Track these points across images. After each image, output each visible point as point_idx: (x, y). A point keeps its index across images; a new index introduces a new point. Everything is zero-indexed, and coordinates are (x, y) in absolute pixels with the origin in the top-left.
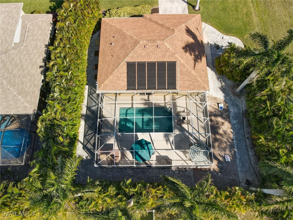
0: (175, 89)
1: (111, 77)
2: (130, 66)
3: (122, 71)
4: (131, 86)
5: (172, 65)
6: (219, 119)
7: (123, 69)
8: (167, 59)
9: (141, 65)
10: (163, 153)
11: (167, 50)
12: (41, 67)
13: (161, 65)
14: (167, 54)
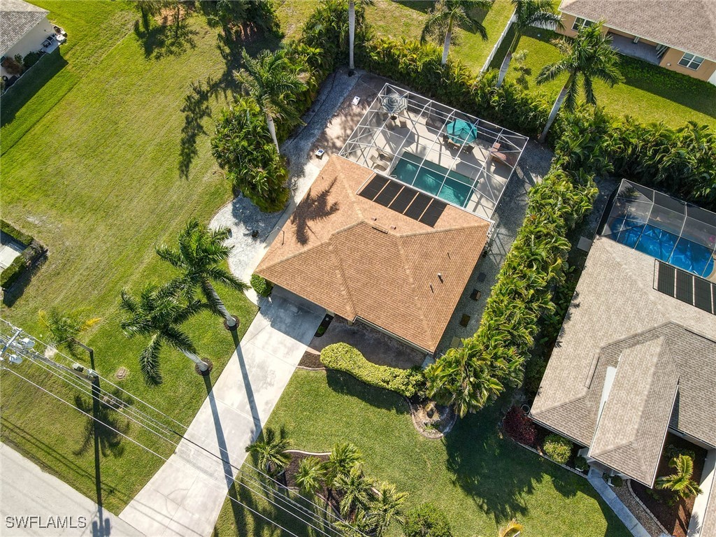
0: (378, 175)
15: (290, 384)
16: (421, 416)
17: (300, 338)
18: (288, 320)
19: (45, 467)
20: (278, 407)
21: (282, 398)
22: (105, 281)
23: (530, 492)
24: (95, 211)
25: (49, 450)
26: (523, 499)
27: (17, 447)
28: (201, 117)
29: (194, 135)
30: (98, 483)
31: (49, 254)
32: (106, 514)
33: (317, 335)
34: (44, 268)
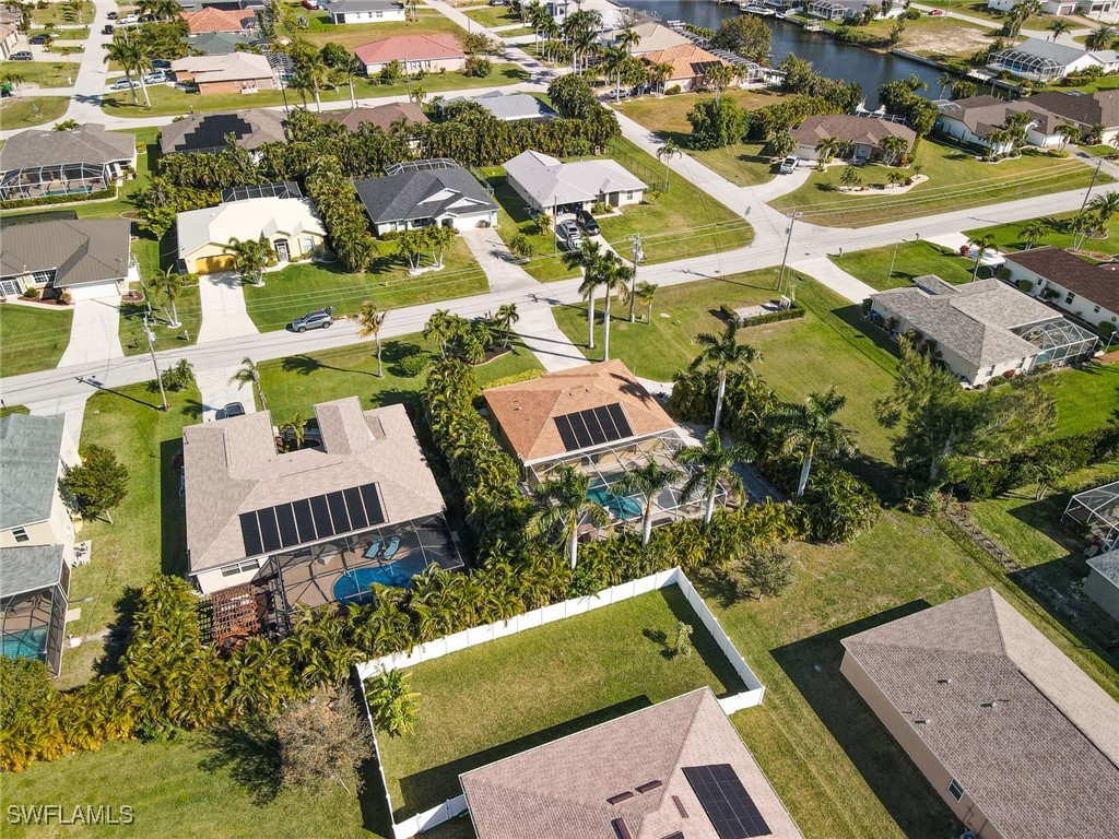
0: (631, 434)
1: (538, 441)
2: (560, 421)
3: (552, 429)
4: (570, 445)
5: (616, 408)
7: (552, 428)
8: (605, 403)
9: (575, 417)
11: (601, 393)
12: (422, 460)
13: (601, 410)
14: (603, 397)
15: (543, 367)
20: (536, 360)
21: (538, 362)
30: (574, 307)
32: (557, 305)
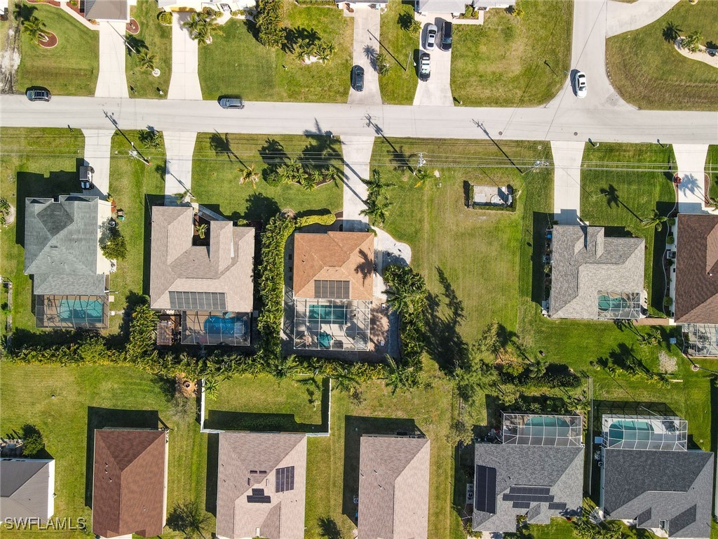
0: (348, 297)
1: (303, 289)
2: (317, 282)
4: (317, 296)
5: (347, 283)
6: (380, 315)
7: (312, 284)
8: (343, 279)
9: (325, 282)
10: (338, 339)
12: (252, 276)
13: (339, 282)
14: (343, 276)
15: (342, 203)
16: (291, 215)
17: (348, 221)
18: (355, 225)
19: (409, 138)
20: (342, 194)
21: (342, 197)
22: (436, 208)
23: (247, 207)
24: (463, 234)
25: (412, 144)
26: (248, 204)
27: (423, 139)
28: (450, 302)
29: (447, 291)
30: (389, 142)
31: (466, 207)
32: (380, 135)
33: (342, 225)
34: (463, 201)
